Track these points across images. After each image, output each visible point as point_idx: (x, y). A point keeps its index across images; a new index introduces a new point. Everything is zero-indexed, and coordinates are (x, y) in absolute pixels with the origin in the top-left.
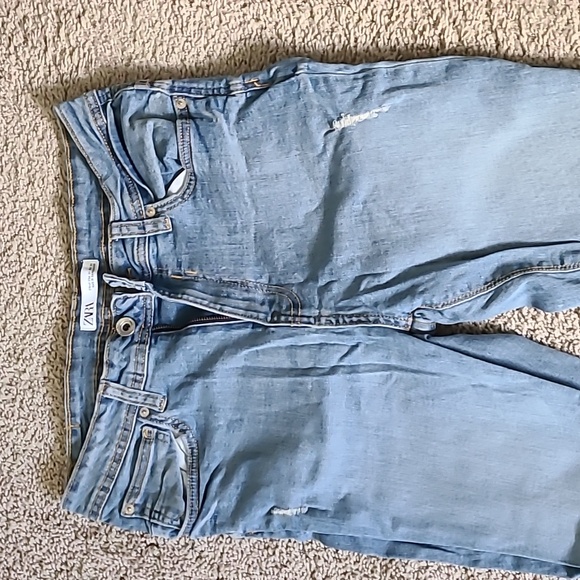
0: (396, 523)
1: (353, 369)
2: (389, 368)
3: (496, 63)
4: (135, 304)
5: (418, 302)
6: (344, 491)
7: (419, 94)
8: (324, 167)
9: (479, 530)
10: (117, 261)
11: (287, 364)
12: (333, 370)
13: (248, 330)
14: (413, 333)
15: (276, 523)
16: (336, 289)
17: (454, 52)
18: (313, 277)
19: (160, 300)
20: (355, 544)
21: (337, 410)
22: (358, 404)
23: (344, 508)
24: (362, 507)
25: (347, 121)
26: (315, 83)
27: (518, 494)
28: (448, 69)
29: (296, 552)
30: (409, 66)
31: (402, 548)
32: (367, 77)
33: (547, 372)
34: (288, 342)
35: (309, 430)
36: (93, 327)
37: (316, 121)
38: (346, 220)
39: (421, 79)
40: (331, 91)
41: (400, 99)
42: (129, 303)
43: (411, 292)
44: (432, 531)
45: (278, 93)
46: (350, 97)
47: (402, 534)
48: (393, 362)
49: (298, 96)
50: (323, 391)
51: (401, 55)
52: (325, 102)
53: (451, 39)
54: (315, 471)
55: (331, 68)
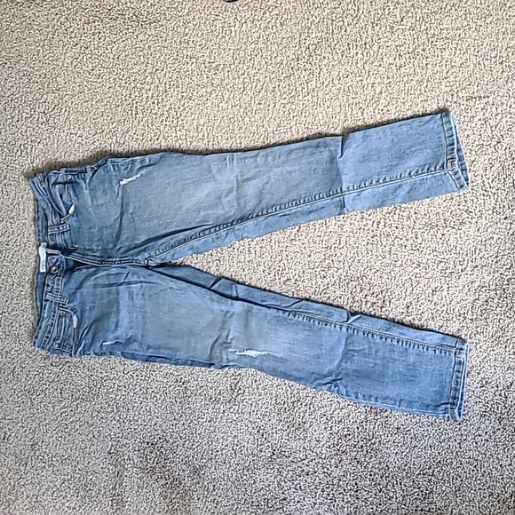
0: (149, 347)
1: (129, 283)
2: (141, 282)
3: (176, 155)
4: (57, 260)
5: (146, 255)
6: (130, 335)
7: (150, 168)
8: (119, 199)
9: (177, 350)
10: (52, 243)
11: (107, 283)
12: (122, 284)
13: (94, 269)
14: (147, 267)
15: (104, 348)
16: (122, 250)
17: (165, 151)
18: (115, 246)
19: (66, 259)
20: (133, 357)
21: (124, 301)
22: (132, 297)
23: (129, 341)
24: (135, 341)
25: (125, 181)
26: (113, 166)
27: (191, 333)
28: (161, 158)
29: (117, 362)
30: (147, 158)
31: (152, 359)
32: (133, 162)
33: (196, 281)
34: (106, 273)
35: (114, 309)
36: (45, 271)
37: (114, 182)
38: (125, 223)
39: (152, 162)
40: (119, 169)
41: (144, 171)
42: (55, 259)
43: (144, 250)
44: (161, 350)
45: (101, 171)
46: (126, 172)
47: (150, 352)
48: (142, 280)
49: (108, 172)
50: (118, 293)
51: (146, 153)
52: (117, 173)
53: (164, 145)
54: (117, 326)
55: (120, 160)
